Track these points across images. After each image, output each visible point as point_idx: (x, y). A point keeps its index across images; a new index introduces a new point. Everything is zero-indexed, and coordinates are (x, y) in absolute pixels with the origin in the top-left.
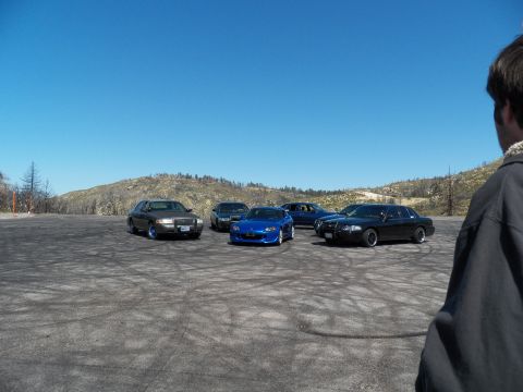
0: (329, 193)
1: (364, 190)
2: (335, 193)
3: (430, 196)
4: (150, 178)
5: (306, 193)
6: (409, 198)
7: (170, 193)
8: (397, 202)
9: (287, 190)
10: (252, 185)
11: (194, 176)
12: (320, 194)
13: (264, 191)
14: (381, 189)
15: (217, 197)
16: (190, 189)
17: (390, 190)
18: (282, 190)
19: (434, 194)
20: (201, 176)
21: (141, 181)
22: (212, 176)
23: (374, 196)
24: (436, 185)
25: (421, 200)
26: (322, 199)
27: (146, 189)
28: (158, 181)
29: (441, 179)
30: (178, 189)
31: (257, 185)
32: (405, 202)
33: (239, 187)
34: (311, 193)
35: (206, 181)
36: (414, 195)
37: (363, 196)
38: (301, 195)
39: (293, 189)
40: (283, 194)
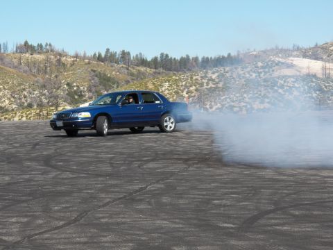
0: (206, 63)
1: (286, 52)
2: (219, 61)
5: (155, 63)
9: (109, 58)
10: (27, 47)
12: (184, 65)
13: (58, 62)
18: (99, 58)
31: (39, 49)
34: (165, 65)
37: (291, 66)
38: (142, 69)
39: (125, 55)
40: (102, 68)
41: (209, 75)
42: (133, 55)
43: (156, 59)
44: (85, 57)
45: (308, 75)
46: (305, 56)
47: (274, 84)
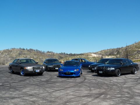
0: (78, 55)
1: (91, 53)
2: (80, 54)
3: (116, 55)
4: (8, 50)
5: (69, 55)
6: (108, 56)
7: (16, 56)
8: (104, 58)
9: (62, 54)
10: (48, 52)
11: (26, 49)
12: (74, 55)
13: (53, 54)
14: (97, 53)
15: (35, 57)
16: (24, 54)
17: (101, 53)
18: (60, 54)
19: (117, 54)
20: (28, 49)
21: (5, 51)
22: (33, 49)
23: (95, 55)
24: (118, 51)
25: (113, 56)
26: (76, 57)
27: (7, 54)
28: (11, 51)
29: (120, 48)
30: (19, 54)
31: (50, 52)
32: (107, 57)
33: (43, 53)
34: (71, 55)
35: (31, 50)
36: (110, 55)
37: (91, 55)
38: (67, 56)
39: (64, 53)
40: (60, 55)
41: (78, 57)
42: (66, 53)
43: (69, 54)
44: (58, 54)
45: (94, 57)
46: (94, 54)
47: (88, 58)
